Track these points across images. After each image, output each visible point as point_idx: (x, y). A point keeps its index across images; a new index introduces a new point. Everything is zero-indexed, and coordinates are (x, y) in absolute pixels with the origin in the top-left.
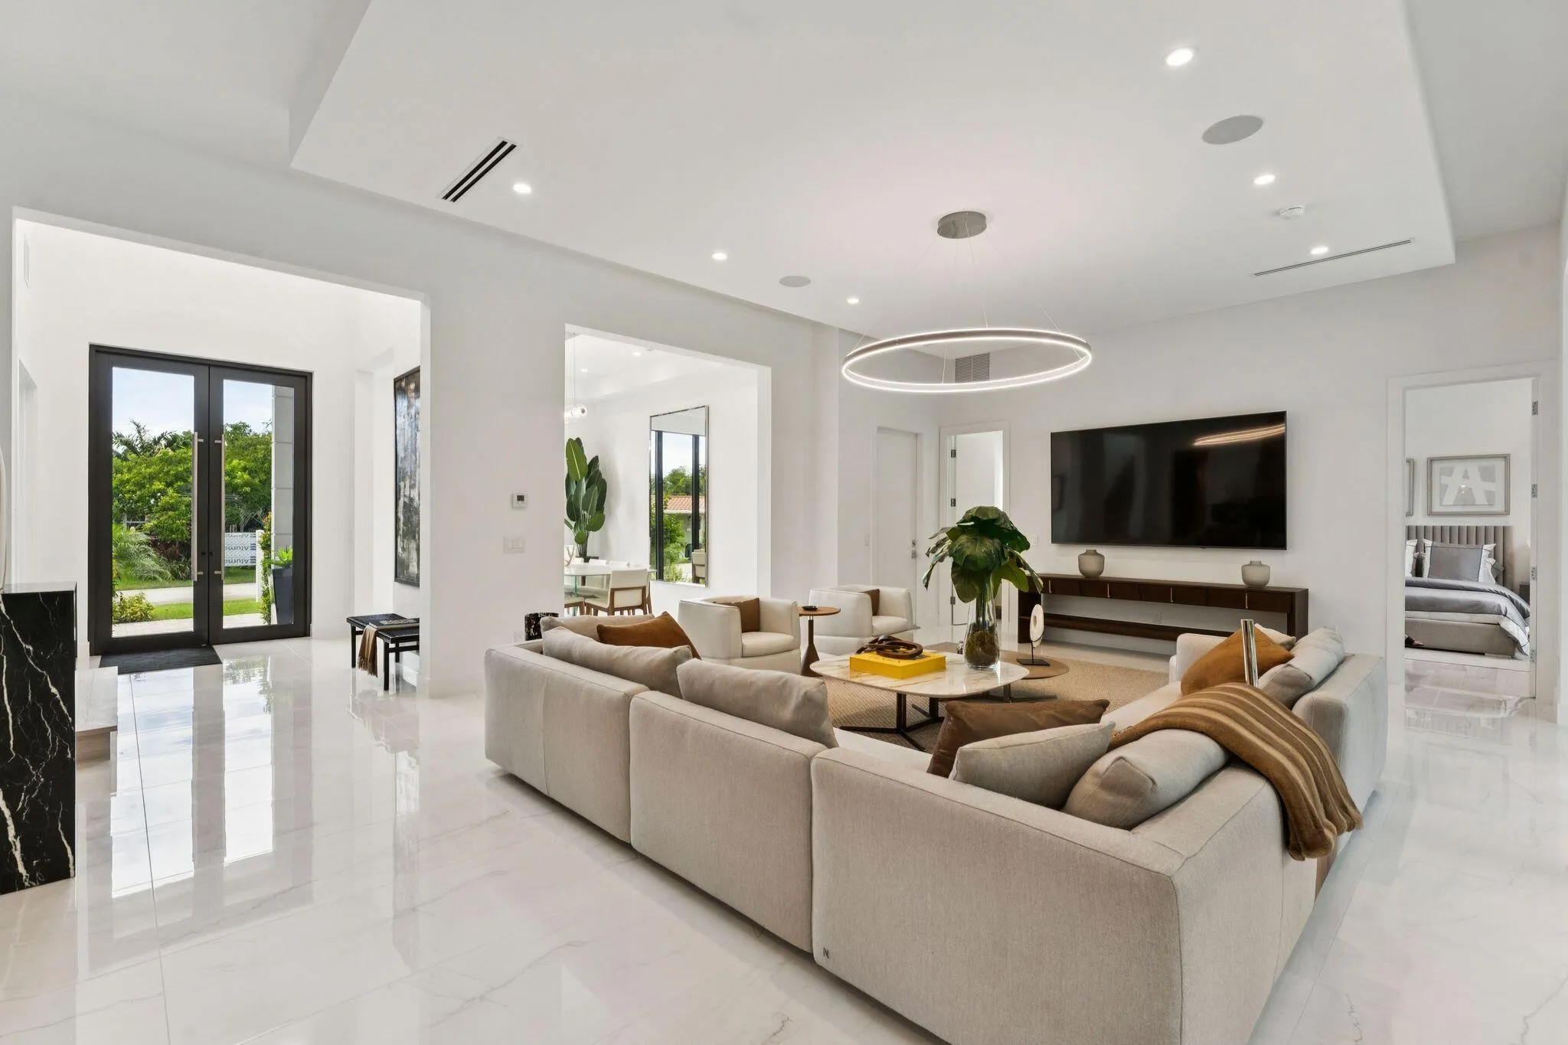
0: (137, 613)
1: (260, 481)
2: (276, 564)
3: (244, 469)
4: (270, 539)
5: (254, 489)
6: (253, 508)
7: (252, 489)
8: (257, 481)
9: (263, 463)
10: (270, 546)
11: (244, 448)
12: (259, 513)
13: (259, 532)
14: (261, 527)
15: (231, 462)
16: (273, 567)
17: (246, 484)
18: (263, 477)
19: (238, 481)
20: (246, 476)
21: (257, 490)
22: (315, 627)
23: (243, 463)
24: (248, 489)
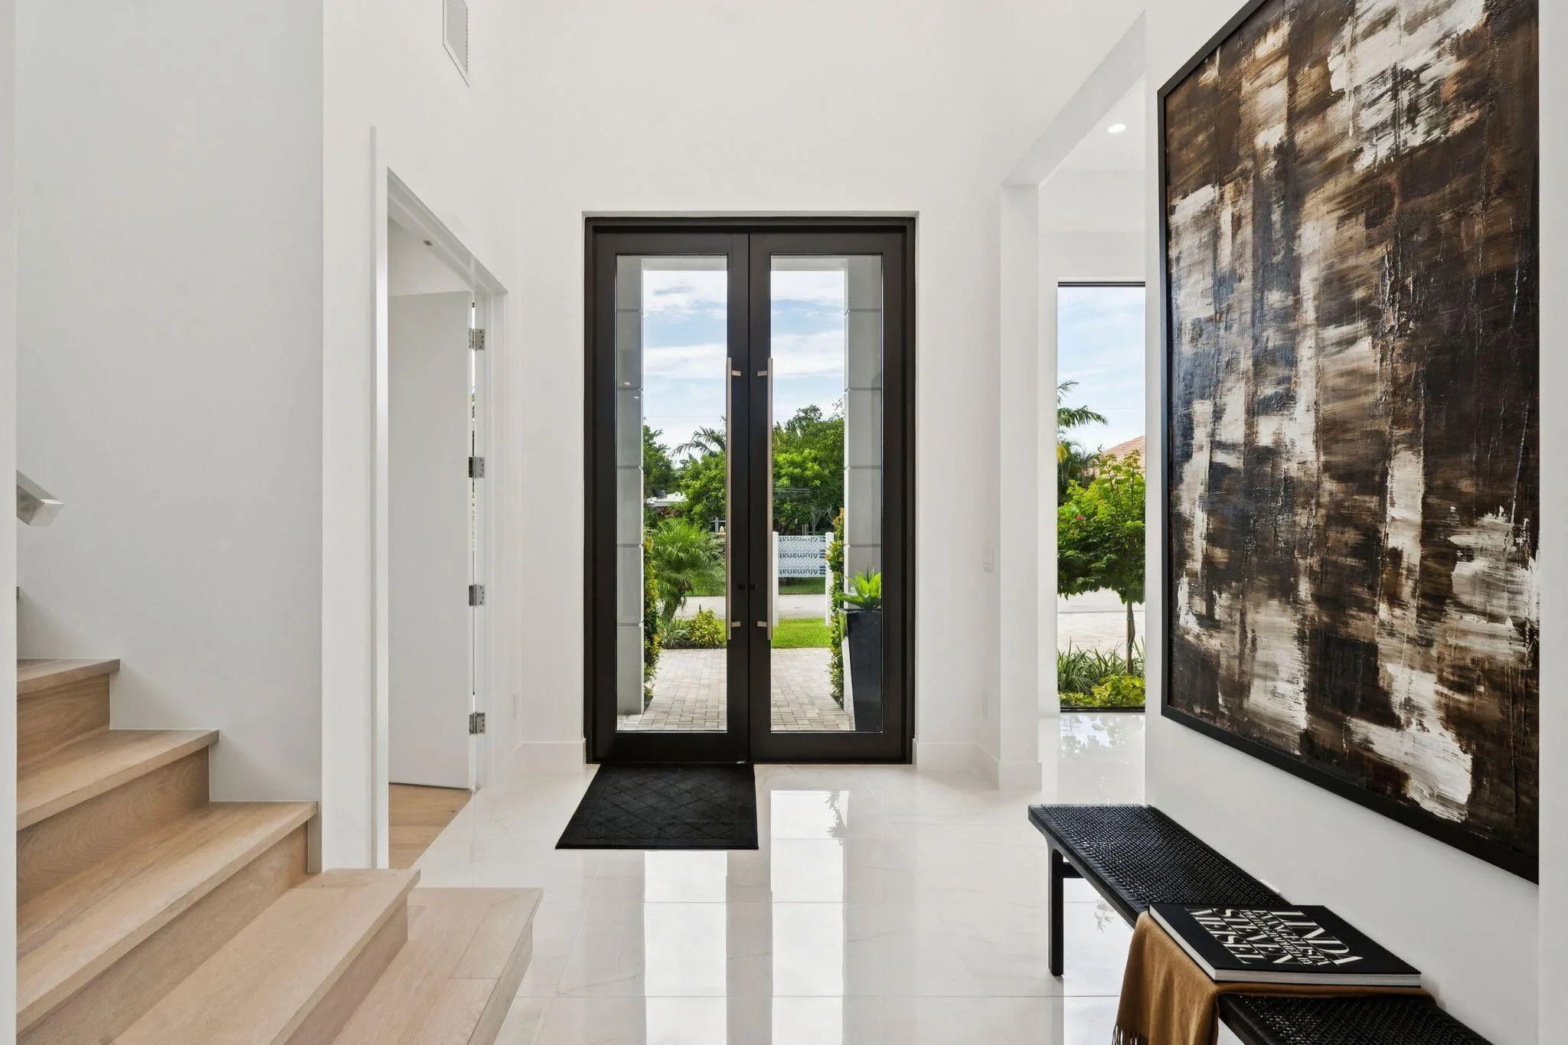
0: (704, 636)
1: (830, 472)
2: (851, 601)
3: (815, 459)
4: (841, 554)
5: (824, 482)
6: (823, 506)
7: (822, 483)
8: (827, 472)
9: (833, 451)
10: (842, 564)
11: (815, 435)
12: (829, 510)
13: (829, 536)
14: (832, 529)
15: (802, 452)
16: (846, 605)
17: (817, 476)
18: (833, 467)
19: (808, 473)
20: (816, 467)
21: (827, 483)
22: (922, 744)
23: (814, 453)
24: (818, 482)
